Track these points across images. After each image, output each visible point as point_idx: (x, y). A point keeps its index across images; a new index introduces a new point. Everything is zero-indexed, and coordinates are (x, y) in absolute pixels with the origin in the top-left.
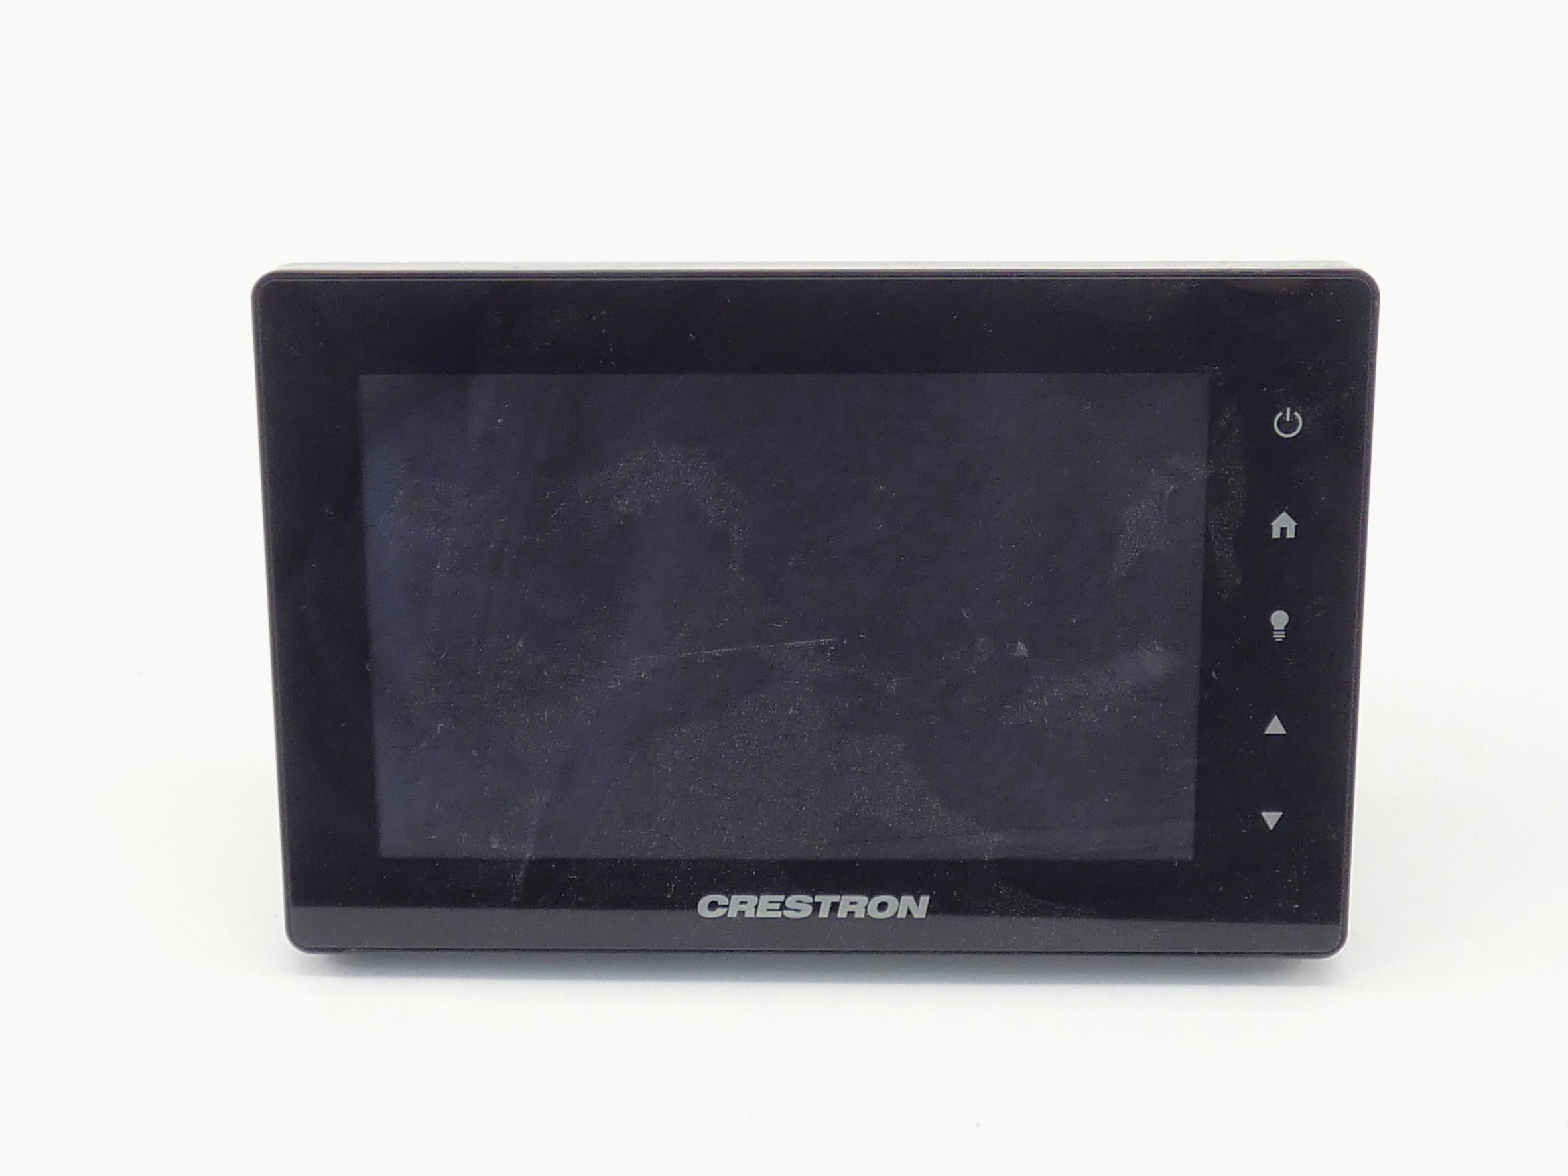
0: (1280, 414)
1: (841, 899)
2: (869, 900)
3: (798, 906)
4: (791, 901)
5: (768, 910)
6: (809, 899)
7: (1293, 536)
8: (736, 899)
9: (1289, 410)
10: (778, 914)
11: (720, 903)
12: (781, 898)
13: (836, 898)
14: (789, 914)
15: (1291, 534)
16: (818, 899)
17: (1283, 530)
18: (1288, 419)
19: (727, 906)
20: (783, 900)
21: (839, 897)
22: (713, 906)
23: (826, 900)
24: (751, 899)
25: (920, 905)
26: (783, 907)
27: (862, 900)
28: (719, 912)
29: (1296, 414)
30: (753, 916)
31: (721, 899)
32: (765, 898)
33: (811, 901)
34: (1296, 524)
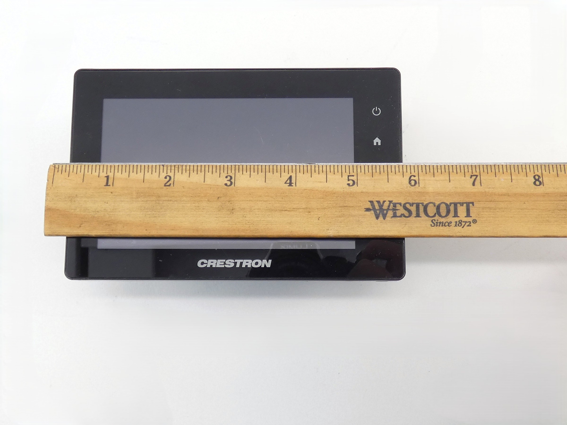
0: (374, 109)
1: (243, 261)
2: (252, 261)
3: (230, 263)
4: (227, 262)
5: (220, 265)
6: (233, 261)
7: (380, 145)
8: (210, 261)
9: (376, 107)
10: (223, 266)
11: (204, 263)
12: (224, 261)
13: (242, 261)
14: (226, 266)
15: (379, 144)
16: (236, 261)
17: (377, 143)
18: (376, 110)
19: (207, 263)
20: (225, 261)
21: (243, 260)
22: (203, 263)
23: (239, 261)
24: (215, 261)
25: (268, 263)
26: (225, 264)
27: (250, 261)
28: (204, 266)
29: (379, 109)
30: (215, 267)
31: (205, 261)
32: (219, 261)
33: (234, 262)
34: (381, 141)
